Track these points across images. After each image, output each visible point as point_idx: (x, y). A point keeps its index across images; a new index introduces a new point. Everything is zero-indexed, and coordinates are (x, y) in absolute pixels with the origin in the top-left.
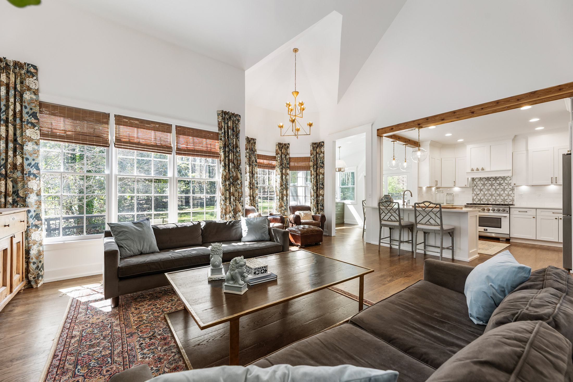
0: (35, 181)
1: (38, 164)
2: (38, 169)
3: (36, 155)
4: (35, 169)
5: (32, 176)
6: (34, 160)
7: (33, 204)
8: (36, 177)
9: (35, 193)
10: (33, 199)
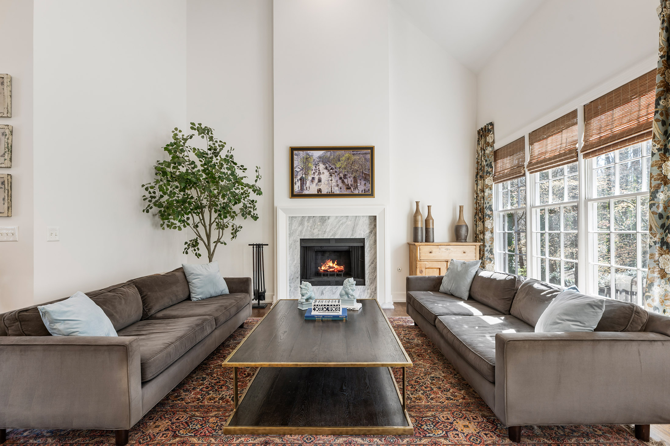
0: (489, 220)
1: (491, 205)
2: (491, 210)
3: (490, 199)
4: (489, 211)
5: (487, 217)
6: (488, 203)
7: (488, 240)
8: (490, 217)
9: (489, 231)
10: (488, 236)
